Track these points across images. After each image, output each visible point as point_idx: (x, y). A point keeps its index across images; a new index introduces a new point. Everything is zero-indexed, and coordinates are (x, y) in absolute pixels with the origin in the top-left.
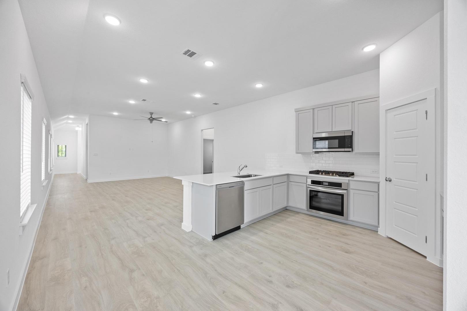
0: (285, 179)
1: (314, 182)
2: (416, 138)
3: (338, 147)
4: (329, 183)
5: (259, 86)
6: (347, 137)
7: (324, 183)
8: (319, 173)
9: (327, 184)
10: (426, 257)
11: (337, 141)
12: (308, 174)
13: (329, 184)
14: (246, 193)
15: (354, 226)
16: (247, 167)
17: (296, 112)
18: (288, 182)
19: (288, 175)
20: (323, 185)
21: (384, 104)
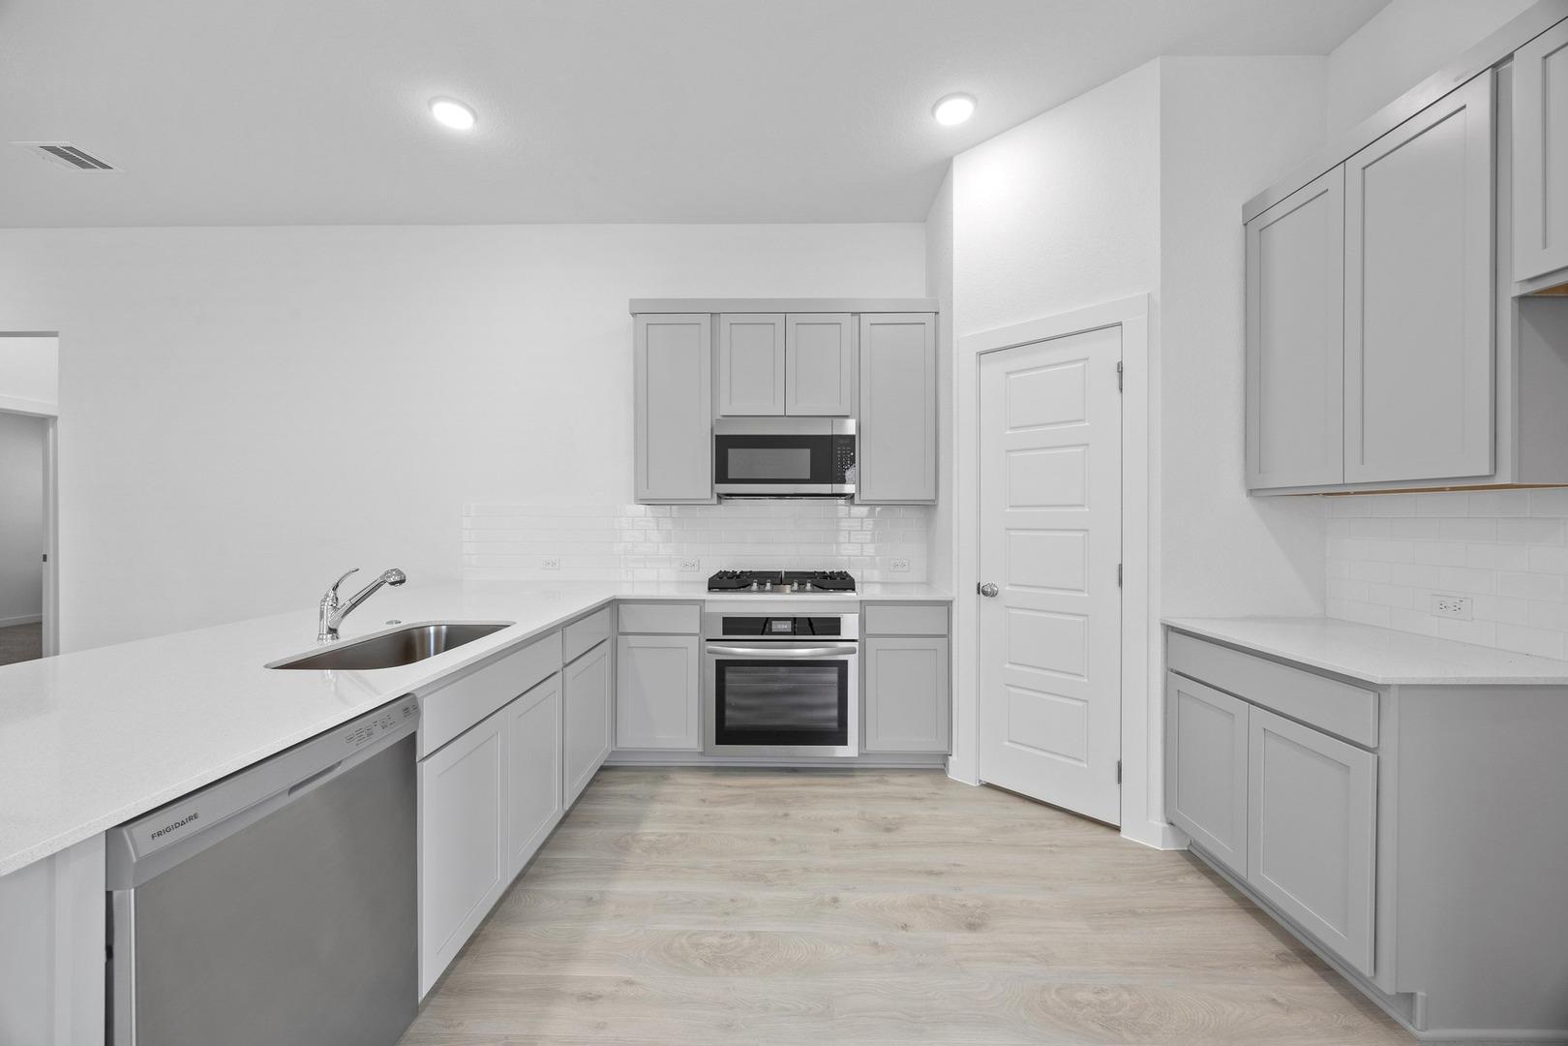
0: (601, 624)
1: (734, 626)
2: (1080, 450)
3: (808, 477)
4: (794, 620)
5: (453, 117)
6: (842, 442)
7: (777, 626)
8: (750, 585)
9: (787, 626)
10: (1117, 829)
11: (805, 454)
12: (702, 593)
13: (793, 628)
14: (429, 775)
15: (882, 769)
16: (402, 582)
17: (634, 314)
18: (618, 633)
19: (614, 605)
20: (771, 633)
21: (966, 333)
